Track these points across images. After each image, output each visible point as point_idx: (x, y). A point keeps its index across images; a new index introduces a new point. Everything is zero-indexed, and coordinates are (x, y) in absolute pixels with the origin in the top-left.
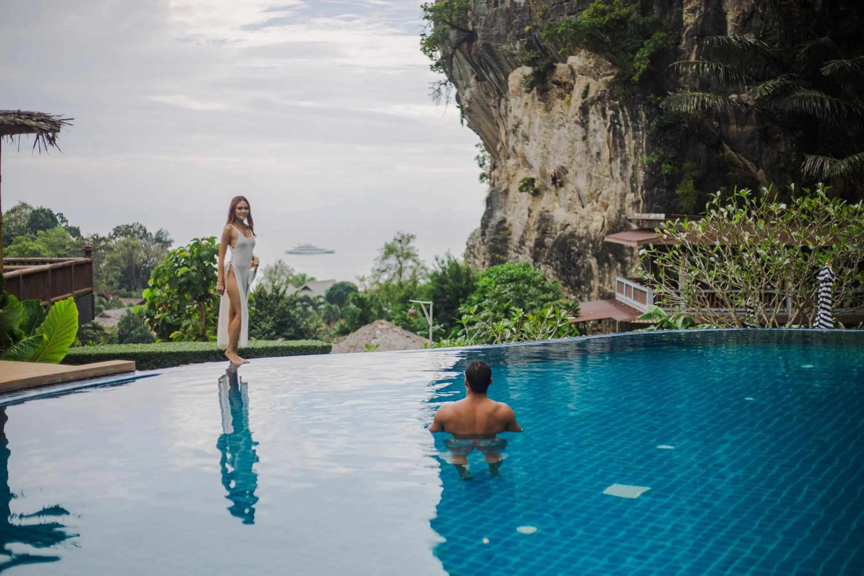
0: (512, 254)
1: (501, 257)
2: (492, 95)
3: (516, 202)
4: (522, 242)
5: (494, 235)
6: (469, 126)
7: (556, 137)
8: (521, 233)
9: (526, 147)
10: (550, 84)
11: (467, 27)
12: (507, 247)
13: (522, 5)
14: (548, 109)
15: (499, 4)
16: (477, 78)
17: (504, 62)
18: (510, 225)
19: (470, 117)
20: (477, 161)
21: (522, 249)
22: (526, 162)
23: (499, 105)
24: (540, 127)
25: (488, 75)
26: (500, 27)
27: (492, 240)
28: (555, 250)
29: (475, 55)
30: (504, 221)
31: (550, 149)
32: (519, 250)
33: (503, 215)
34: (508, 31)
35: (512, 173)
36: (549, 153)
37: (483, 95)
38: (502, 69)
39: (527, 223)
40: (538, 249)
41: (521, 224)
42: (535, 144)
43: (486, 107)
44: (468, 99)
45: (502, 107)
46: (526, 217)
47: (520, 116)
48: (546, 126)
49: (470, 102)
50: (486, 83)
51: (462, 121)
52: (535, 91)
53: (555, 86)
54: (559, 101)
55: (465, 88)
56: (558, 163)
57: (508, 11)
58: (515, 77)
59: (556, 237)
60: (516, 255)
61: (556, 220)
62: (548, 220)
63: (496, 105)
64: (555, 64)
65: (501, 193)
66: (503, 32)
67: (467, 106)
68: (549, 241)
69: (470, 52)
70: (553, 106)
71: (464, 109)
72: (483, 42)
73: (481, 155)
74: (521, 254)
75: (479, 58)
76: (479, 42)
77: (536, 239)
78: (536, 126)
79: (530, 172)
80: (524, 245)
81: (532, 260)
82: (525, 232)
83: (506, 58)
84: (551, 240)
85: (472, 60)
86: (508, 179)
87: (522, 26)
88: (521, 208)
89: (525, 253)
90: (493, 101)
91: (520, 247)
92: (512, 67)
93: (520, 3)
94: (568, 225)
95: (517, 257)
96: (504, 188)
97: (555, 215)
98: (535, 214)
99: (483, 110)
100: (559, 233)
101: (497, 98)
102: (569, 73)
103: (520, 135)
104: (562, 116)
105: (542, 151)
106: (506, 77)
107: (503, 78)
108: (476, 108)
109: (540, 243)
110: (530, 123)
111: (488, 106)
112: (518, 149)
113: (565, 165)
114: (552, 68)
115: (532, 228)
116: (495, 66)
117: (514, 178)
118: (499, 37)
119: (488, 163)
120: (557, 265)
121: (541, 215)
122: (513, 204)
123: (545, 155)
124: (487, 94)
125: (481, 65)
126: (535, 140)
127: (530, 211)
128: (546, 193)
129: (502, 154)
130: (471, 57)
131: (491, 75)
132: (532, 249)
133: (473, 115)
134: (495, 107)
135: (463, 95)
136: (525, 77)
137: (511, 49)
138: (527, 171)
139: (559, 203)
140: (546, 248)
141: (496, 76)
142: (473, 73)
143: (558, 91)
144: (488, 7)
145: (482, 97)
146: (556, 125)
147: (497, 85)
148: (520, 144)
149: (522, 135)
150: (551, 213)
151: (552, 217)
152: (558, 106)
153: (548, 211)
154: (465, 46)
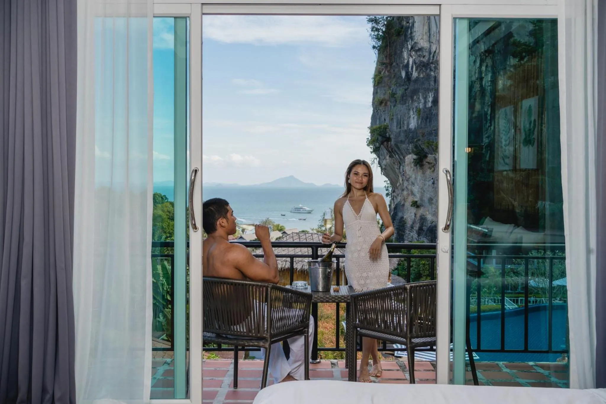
0: (407, 232)
1: (402, 233)
2: (396, 163)
3: (408, 210)
4: (412, 227)
5: (398, 223)
6: (384, 174)
7: (428, 185)
8: (411, 223)
9: (413, 188)
10: (424, 163)
11: (386, 136)
12: (405, 229)
13: (413, 129)
14: (424, 173)
15: (402, 128)
16: (390, 157)
17: (403, 152)
18: (406, 219)
19: (385, 172)
20: (385, 188)
21: (412, 230)
22: (412, 193)
23: (400, 168)
24: (420, 180)
25: (395, 156)
26: (402, 137)
27: (398, 225)
28: (428, 232)
29: (390, 147)
30: (402, 218)
31: (425, 190)
32: (411, 231)
33: (402, 215)
34: (406, 140)
35: (406, 198)
36: (424, 191)
37: (392, 163)
38: (402, 154)
39: (414, 220)
40: (420, 231)
41: (411, 219)
42: (417, 187)
43: (393, 168)
44: (385, 164)
45: (401, 169)
46: (413, 217)
47: (411, 175)
48: (422, 180)
49: (385, 166)
50: (394, 159)
51: (381, 173)
52: (418, 166)
53: (427, 164)
54: (429, 170)
55: (383, 160)
56: (428, 196)
57: (406, 131)
58: (408, 159)
59: (428, 227)
60: (409, 232)
61: (428, 219)
62: (424, 219)
63: (398, 168)
64: (427, 155)
65: (401, 205)
66: (403, 139)
67: (384, 167)
68: (425, 228)
69: (388, 146)
70: (426, 172)
71: (383, 168)
72: (395, 143)
73: (387, 186)
74: (411, 232)
75: (392, 149)
76: (393, 143)
77: (419, 227)
78: (418, 179)
79: (414, 198)
80: (413, 229)
81: (417, 235)
82: (413, 223)
83: (404, 150)
84: (426, 228)
85: (389, 150)
86: (404, 200)
87: (413, 138)
88: (411, 213)
89: (414, 232)
90: (397, 166)
91: (411, 229)
92: (407, 154)
93: (412, 129)
94: (433, 222)
95: (409, 234)
96: (402, 203)
97: (427, 217)
98: (418, 216)
99: (391, 169)
100: (429, 225)
101: (399, 165)
102: (434, 159)
103: (410, 182)
104: (430, 176)
105: (421, 190)
106: (404, 157)
107: (402, 158)
108: (388, 168)
109: (421, 229)
110: (415, 178)
111: (394, 168)
112: (409, 187)
113: (432, 197)
114: (426, 157)
115: (417, 222)
116: (399, 153)
117: (407, 200)
118: (402, 142)
119: (390, 189)
120: (429, 238)
121: (421, 216)
122: (407, 211)
123: (423, 192)
124: (394, 163)
125: (393, 152)
126: (418, 185)
127: (415, 214)
128: (422, 208)
129: (399, 188)
130: (388, 149)
131: (397, 156)
132: (417, 231)
133: (386, 171)
134: (398, 169)
135: (383, 162)
136: (414, 160)
137: (407, 147)
138: (413, 197)
139: (429, 212)
140: (424, 231)
141: (399, 156)
142: (387, 154)
143: (428, 166)
144: (397, 129)
145: (391, 164)
146: (428, 180)
147: (399, 160)
148: (410, 186)
149: (411, 182)
150: (426, 216)
151: (426, 218)
152: (429, 172)
153: (424, 215)
154: (385, 143)
